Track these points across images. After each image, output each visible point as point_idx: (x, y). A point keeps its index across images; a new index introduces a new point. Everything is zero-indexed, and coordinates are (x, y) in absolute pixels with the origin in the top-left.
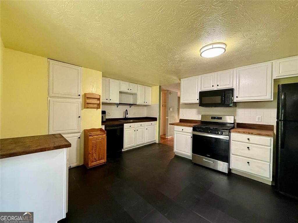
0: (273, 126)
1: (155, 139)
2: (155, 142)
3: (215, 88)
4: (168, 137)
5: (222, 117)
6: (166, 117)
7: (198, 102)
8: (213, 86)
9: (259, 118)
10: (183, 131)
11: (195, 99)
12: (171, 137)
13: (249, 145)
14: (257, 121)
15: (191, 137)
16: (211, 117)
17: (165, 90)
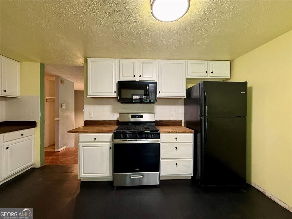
0: (181, 121)
1: (33, 162)
2: (32, 167)
3: (137, 79)
4: (60, 150)
5: (143, 116)
6: (56, 119)
7: (115, 95)
8: (134, 76)
9: (172, 114)
10: (96, 140)
11: (112, 91)
12: (65, 147)
13: (176, 145)
14: (171, 117)
15: (110, 148)
16: (132, 116)
17: (53, 76)
